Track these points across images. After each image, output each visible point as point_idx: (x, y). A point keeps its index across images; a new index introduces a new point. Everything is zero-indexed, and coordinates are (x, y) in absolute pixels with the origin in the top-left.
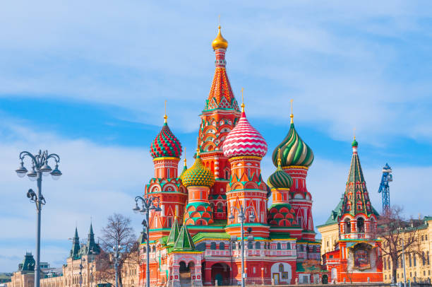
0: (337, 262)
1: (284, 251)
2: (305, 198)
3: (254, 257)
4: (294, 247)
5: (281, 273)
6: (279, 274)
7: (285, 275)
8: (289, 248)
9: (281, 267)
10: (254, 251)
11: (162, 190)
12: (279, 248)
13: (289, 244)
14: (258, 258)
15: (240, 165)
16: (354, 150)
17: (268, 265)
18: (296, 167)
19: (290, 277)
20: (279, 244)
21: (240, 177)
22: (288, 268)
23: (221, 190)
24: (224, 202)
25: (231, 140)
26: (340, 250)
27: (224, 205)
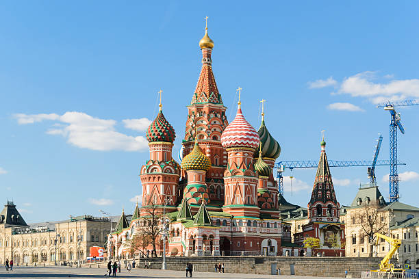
1: (272, 230)
2: (275, 185)
3: (252, 233)
4: (280, 226)
5: (269, 248)
6: (267, 248)
7: (272, 249)
8: (275, 227)
9: (269, 243)
10: (252, 228)
12: (268, 227)
13: (275, 223)
14: (255, 234)
15: (238, 155)
16: (323, 149)
17: (261, 240)
19: (276, 251)
20: (268, 224)
21: (239, 165)
22: (275, 243)
23: (212, 174)
24: (216, 185)
25: (228, 133)
26: (314, 230)
27: (215, 187)
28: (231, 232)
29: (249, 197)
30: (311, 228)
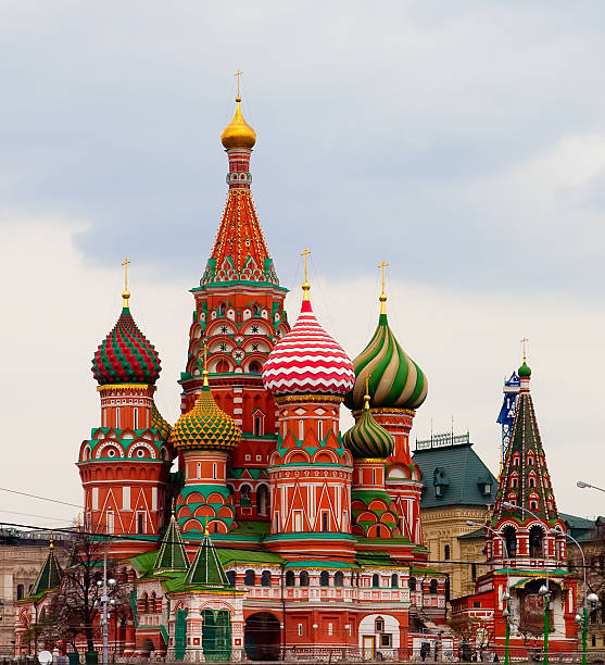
0: (487, 615)
1: (386, 592)
2: (410, 477)
3: (332, 603)
4: (406, 583)
5: (378, 636)
6: (374, 638)
7: (386, 640)
8: (395, 584)
9: (379, 624)
10: (331, 593)
11: (126, 455)
12: (376, 584)
13: (395, 577)
14: (339, 604)
15: (301, 412)
17: (356, 618)
18: (392, 410)
19: (396, 644)
20: (376, 577)
21: (302, 438)
22: (392, 625)
23: (248, 457)
24: (254, 484)
25: (277, 361)
26: (494, 592)
27: (254, 490)
28: (282, 600)
29: (325, 514)
30: (489, 587)
